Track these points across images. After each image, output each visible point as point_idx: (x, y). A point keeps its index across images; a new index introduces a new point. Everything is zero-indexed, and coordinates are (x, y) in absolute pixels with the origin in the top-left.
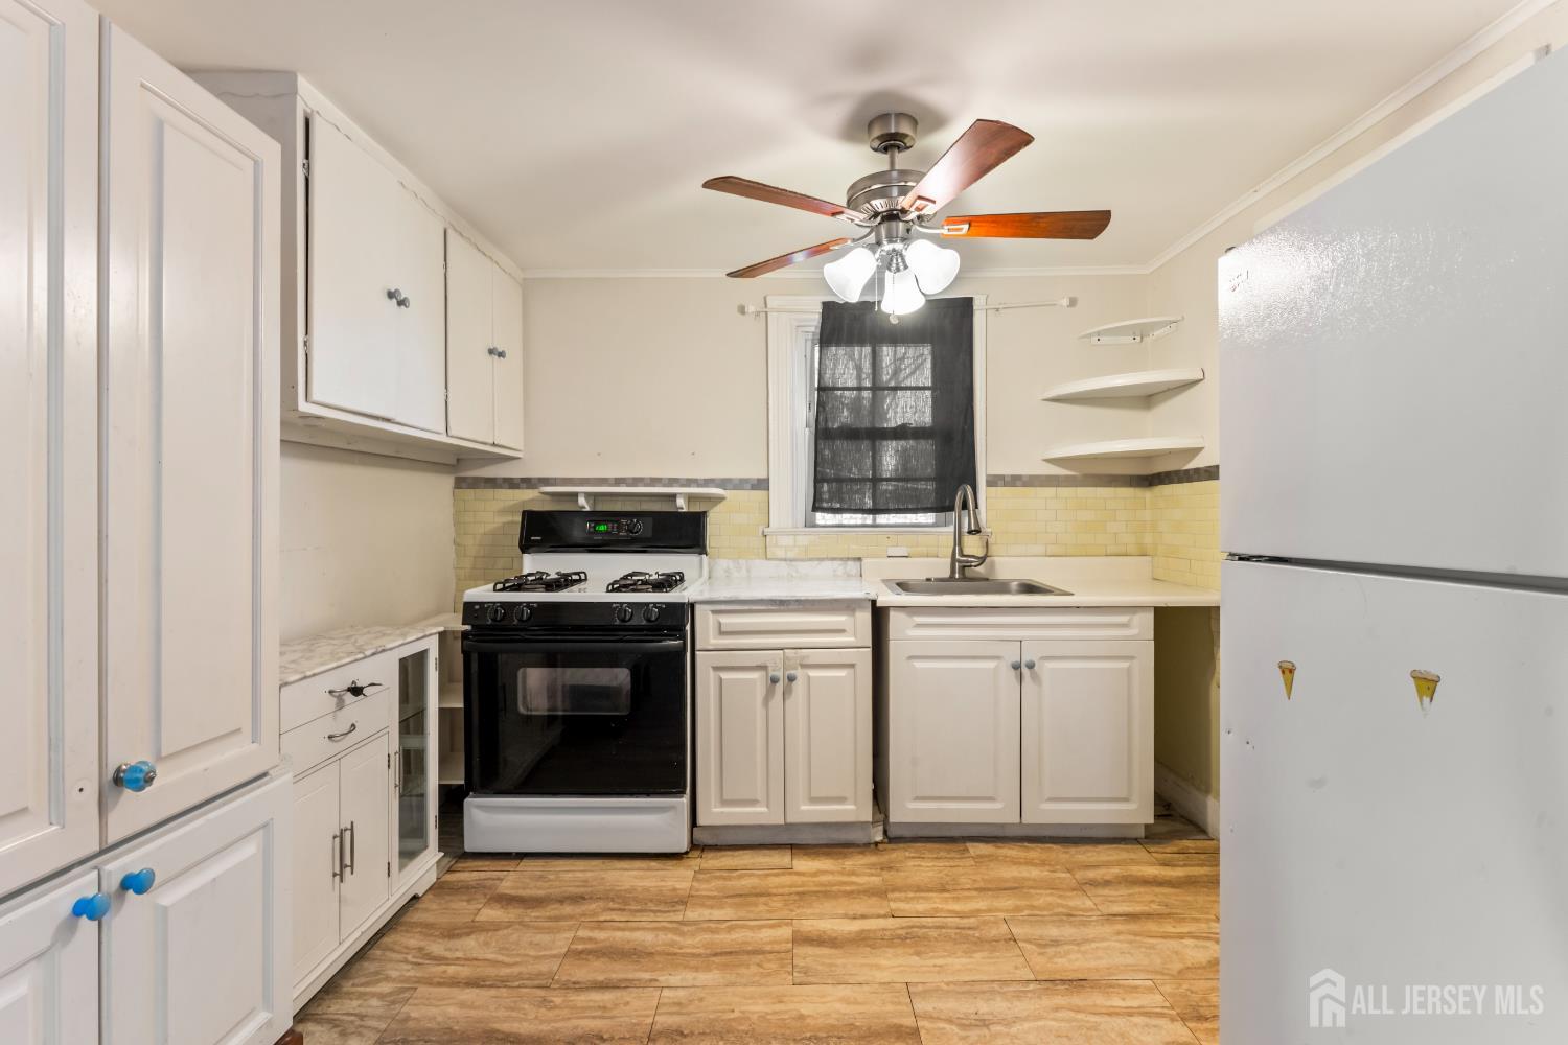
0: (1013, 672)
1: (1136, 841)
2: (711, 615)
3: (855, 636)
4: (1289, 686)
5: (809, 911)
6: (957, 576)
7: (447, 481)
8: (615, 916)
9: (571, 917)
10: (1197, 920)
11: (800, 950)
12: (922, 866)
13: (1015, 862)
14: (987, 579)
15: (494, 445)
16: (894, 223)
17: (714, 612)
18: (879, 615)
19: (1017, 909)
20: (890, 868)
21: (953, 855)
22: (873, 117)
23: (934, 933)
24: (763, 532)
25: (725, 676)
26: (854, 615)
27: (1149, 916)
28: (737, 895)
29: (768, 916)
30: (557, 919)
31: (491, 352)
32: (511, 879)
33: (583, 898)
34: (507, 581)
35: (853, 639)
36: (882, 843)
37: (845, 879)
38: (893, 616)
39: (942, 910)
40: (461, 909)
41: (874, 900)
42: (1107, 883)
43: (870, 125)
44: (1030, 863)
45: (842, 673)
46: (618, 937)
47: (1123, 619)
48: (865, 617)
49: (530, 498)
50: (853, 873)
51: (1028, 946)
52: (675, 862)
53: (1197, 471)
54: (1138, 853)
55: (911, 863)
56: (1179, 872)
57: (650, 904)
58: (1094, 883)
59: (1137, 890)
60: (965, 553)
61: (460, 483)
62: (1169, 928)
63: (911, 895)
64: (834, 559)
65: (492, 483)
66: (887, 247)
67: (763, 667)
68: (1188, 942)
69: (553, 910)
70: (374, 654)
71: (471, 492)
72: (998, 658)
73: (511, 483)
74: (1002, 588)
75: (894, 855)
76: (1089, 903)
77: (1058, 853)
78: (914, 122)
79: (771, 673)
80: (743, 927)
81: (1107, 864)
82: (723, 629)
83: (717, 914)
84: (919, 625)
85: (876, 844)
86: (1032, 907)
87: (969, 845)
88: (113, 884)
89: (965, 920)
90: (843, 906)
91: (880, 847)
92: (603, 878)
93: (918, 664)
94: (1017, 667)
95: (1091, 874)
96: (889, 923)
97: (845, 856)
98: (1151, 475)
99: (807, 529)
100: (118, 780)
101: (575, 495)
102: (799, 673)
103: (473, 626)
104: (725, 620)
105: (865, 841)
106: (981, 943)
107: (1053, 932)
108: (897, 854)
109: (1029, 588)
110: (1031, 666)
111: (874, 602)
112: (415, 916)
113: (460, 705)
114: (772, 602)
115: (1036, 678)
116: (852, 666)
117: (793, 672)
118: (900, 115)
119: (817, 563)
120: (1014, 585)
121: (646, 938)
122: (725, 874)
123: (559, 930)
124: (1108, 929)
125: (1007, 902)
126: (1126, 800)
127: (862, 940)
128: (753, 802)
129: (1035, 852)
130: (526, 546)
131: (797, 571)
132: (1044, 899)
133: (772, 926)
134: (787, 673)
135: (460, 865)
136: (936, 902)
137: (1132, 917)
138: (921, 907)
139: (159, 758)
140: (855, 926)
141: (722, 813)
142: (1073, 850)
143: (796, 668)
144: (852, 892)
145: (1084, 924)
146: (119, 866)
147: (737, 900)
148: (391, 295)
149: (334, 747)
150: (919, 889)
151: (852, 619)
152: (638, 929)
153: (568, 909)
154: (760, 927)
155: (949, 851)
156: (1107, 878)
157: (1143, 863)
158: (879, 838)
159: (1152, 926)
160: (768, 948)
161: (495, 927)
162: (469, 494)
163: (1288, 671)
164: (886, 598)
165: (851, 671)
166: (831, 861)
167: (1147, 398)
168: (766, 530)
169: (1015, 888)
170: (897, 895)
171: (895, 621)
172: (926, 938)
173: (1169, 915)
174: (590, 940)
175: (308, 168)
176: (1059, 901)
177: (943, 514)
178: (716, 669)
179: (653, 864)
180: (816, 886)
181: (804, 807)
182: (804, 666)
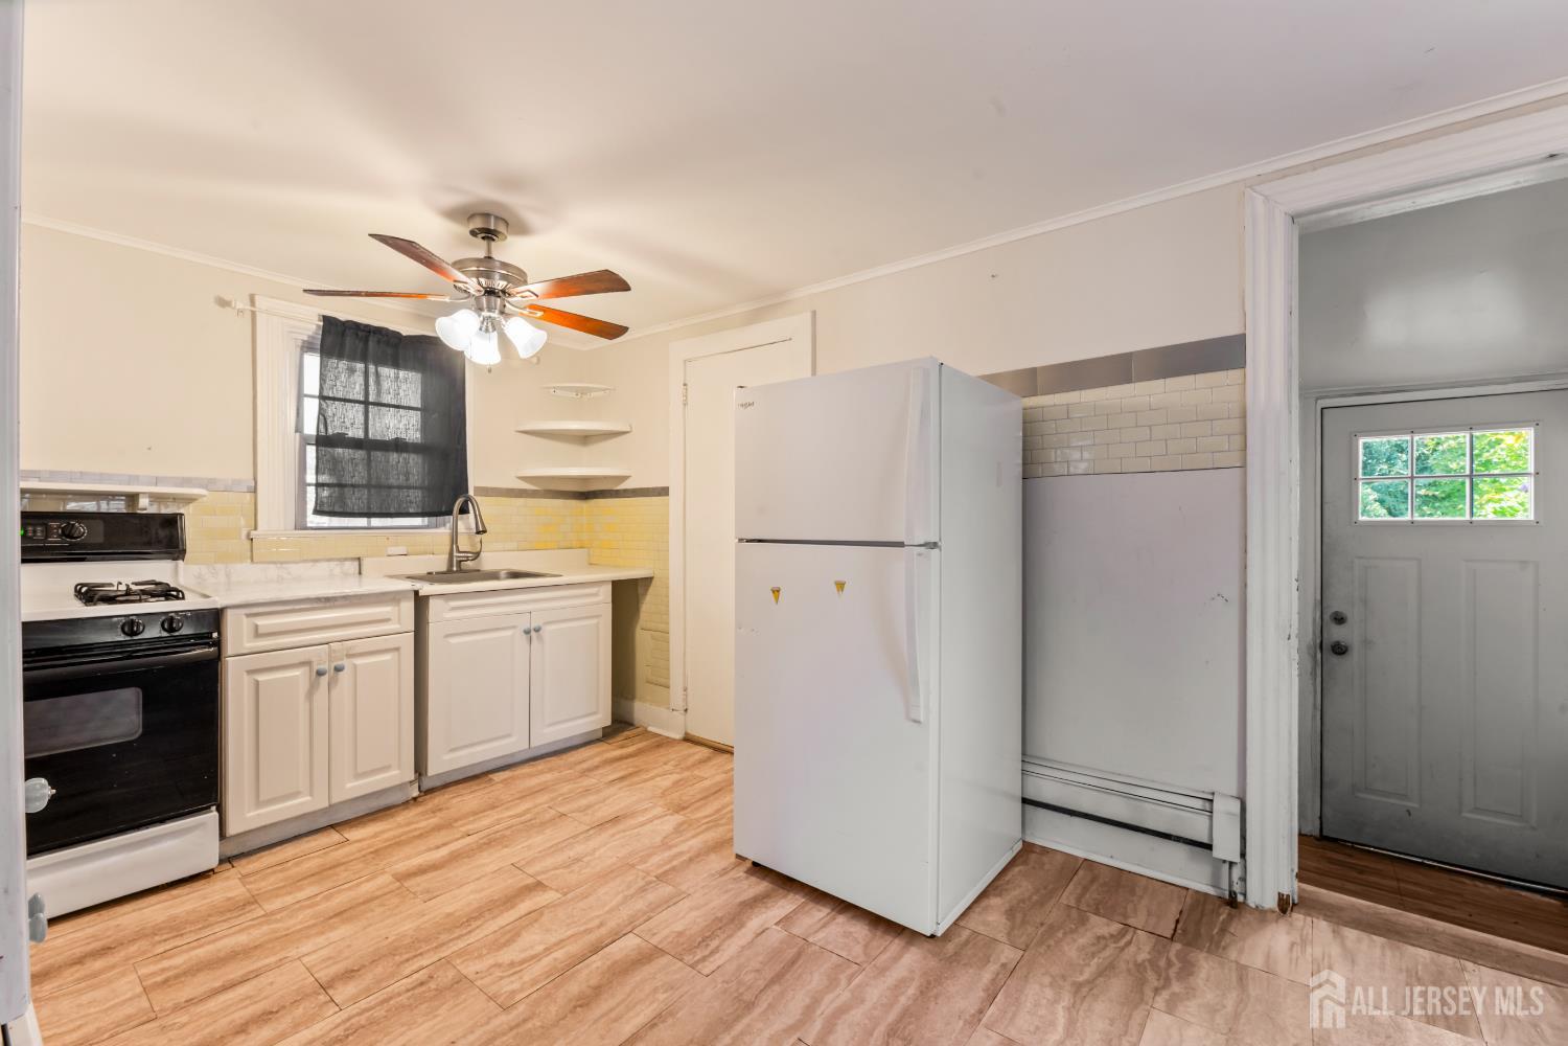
0: (524, 636)
1: (598, 740)
2: (245, 619)
3: (399, 622)
4: (777, 599)
5: (394, 859)
6: (455, 569)
8: (178, 942)
10: (655, 768)
11: (409, 883)
12: (467, 800)
13: (531, 776)
14: (479, 571)
16: (493, 298)
17: (248, 616)
18: (421, 602)
19: (552, 799)
20: (440, 810)
21: (483, 786)
22: (474, 212)
23: (508, 832)
24: (248, 535)
25: (261, 678)
26: (399, 606)
27: (631, 775)
28: (313, 875)
29: (357, 876)
33: (109, 948)
35: (398, 626)
36: (419, 796)
37: (407, 829)
38: (432, 603)
39: (502, 819)
41: (443, 833)
42: (597, 767)
43: (472, 217)
44: (542, 772)
45: (387, 657)
47: (593, 590)
48: (408, 607)
50: (408, 824)
51: (574, 814)
52: (203, 881)
53: (625, 491)
54: (603, 747)
55: (454, 801)
56: (631, 749)
57: (210, 919)
58: (590, 770)
59: (615, 765)
60: (461, 550)
62: (645, 777)
63: (471, 819)
64: (329, 560)
66: (485, 313)
67: (308, 663)
68: (658, 779)
72: (514, 627)
74: (494, 576)
75: (436, 801)
76: (594, 781)
77: (555, 761)
78: (507, 223)
79: (316, 667)
80: (339, 892)
81: (591, 758)
82: (260, 631)
83: (301, 895)
84: (454, 609)
85: (415, 799)
86: (562, 795)
87: (491, 776)
89: (523, 818)
90: (422, 845)
91: (420, 800)
92: (118, 925)
93: (453, 640)
94: (527, 632)
95: (585, 766)
96: (468, 840)
97: (392, 816)
98: (587, 493)
99: (297, 532)
102: (346, 662)
104: (262, 622)
105: (404, 799)
106: (543, 825)
107: (583, 802)
108: (438, 800)
109: (515, 575)
110: (537, 630)
111: (416, 593)
114: (318, 600)
115: (540, 639)
116: (397, 649)
117: (340, 663)
118: (497, 218)
119: (311, 564)
120: (503, 574)
121: (237, 940)
122: (280, 868)
123: (110, 981)
124: (613, 789)
125: (542, 798)
126: (595, 713)
127: (455, 858)
128: (296, 794)
129: (541, 765)
131: (289, 573)
132: (566, 788)
133: (368, 881)
134: (335, 664)
136: (493, 816)
137: (622, 779)
138: (485, 822)
140: (444, 852)
141: (258, 815)
142: (564, 757)
143: (342, 659)
144: (421, 835)
145: (598, 791)
147: (313, 879)
150: (475, 813)
151: (397, 608)
152: (221, 938)
153: (97, 964)
154: (358, 885)
155: (478, 785)
156: (595, 764)
157: (610, 750)
158: (416, 793)
159: (636, 779)
160: (379, 893)
163: (776, 591)
164: (426, 589)
165: (396, 653)
166: (385, 823)
167: (585, 438)
168: (253, 532)
169: (543, 789)
170: (460, 823)
171: (434, 606)
172: (504, 836)
173: (640, 771)
174: (164, 970)
176: (576, 785)
177: (435, 518)
178: (250, 672)
180: (385, 842)
181: (349, 785)
182: (350, 656)
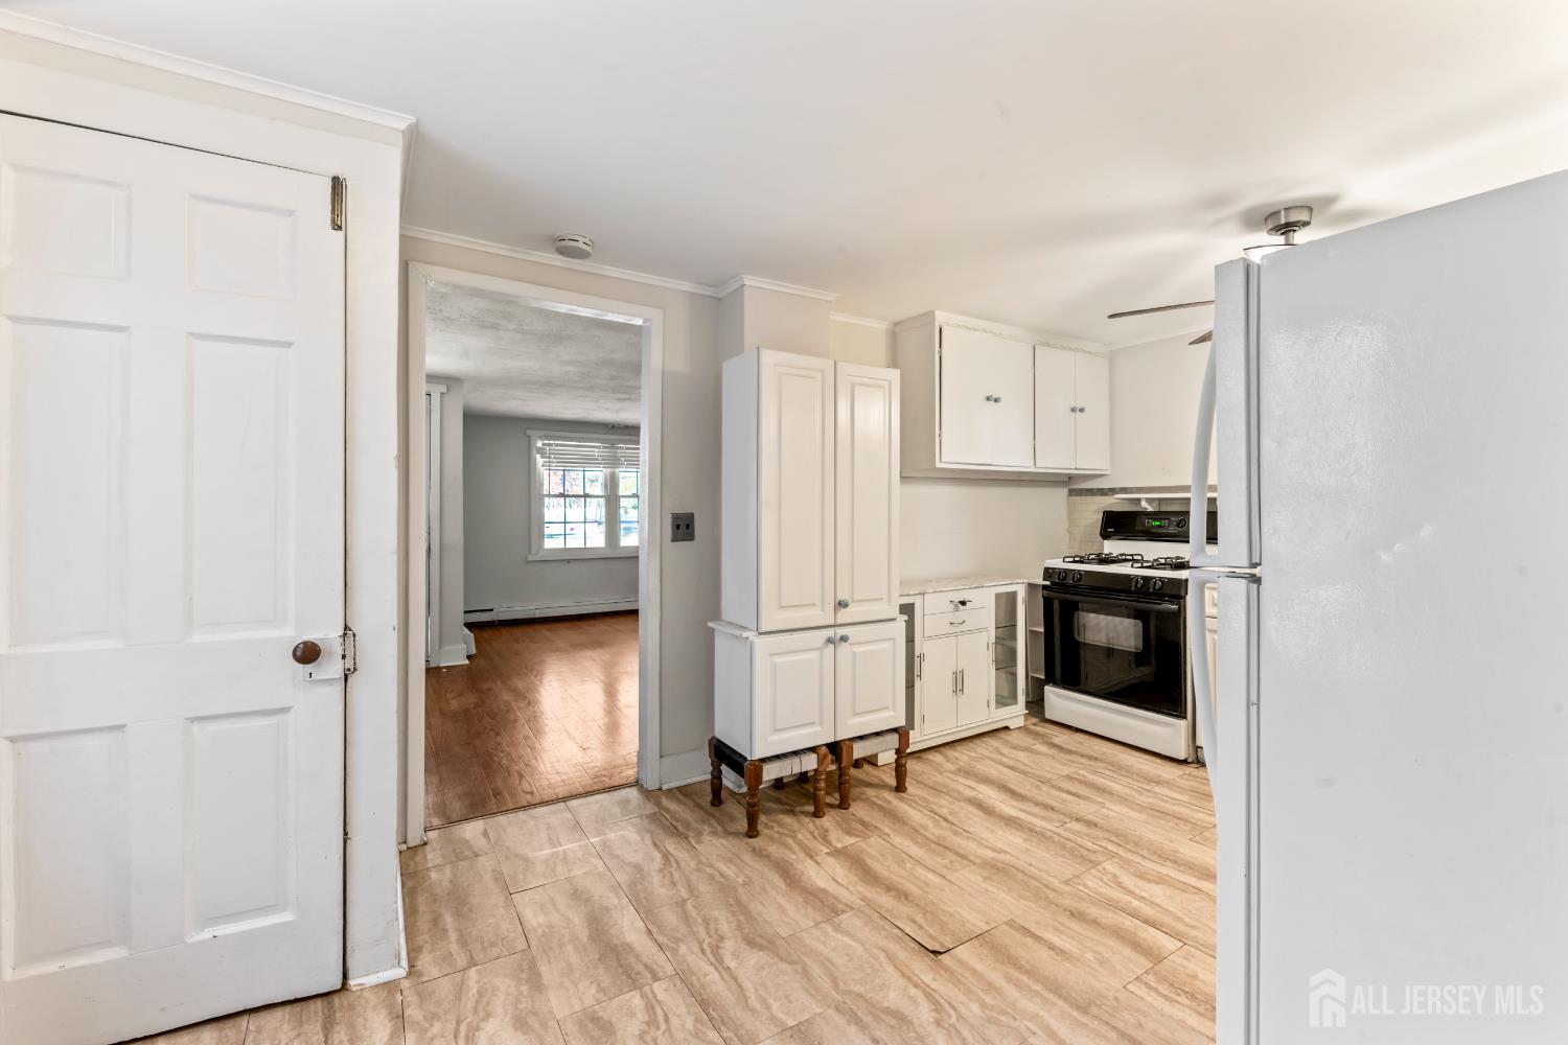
7: (1064, 491)
9: (1081, 764)
15: (1076, 469)
22: (1267, 214)
30: (1073, 762)
31: (1073, 410)
32: (1062, 737)
33: (1097, 759)
34: (1077, 556)
40: (1026, 740)
46: (1100, 781)
49: (1114, 503)
52: (1172, 763)
61: (1072, 493)
65: (1090, 492)
69: (1073, 758)
70: (976, 588)
71: (1078, 498)
73: (1102, 492)
88: (838, 636)
100: (839, 603)
101: (1139, 500)
103: (1052, 582)
112: (1003, 735)
113: (1042, 630)
121: (1117, 787)
123: (1070, 766)
130: (1105, 535)
135: (1043, 724)
139: (853, 601)
146: (841, 631)
148: (988, 399)
149: (952, 629)
152: (1116, 782)
153: (1083, 760)
161: (1038, 753)
162: (1078, 499)
174: (1083, 776)
175: (940, 352)
178: (1212, 632)
179: (1158, 760)
